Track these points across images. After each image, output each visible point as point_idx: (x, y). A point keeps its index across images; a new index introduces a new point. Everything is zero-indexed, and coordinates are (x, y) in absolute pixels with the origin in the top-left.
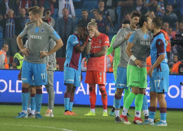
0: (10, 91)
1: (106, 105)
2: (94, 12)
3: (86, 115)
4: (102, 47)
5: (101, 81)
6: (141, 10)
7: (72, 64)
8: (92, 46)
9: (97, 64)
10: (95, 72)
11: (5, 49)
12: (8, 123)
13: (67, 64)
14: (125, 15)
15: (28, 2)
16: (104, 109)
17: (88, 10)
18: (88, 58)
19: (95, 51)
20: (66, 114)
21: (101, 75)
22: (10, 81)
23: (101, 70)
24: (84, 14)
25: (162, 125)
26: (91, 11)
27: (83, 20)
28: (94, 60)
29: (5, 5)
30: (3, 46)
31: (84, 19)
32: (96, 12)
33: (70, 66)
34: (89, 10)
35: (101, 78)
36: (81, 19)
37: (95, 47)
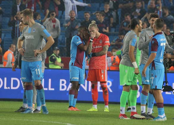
0: (5, 88)
1: (107, 101)
2: (96, 14)
3: (88, 110)
4: (102, 46)
5: (103, 79)
6: (140, 12)
7: (77, 63)
8: (93, 46)
9: (98, 63)
10: (97, 70)
11: (13, 49)
12: (15, 118)
13: (72, 63)
14: (125, 16)
15: (33, 5)
16: (106, 105)
17: (90, 12)
18: (90, 57)
19: (97, 51)
20: (70, 110)
21: (102, 73)
22: (5, 79)
23: (103, 68)
24: (87, 16)
25: (160, 120)
26: (94, 14)
27: (85, 21)
28: (96, 59)
29: (16, 7)
30: (10, 46)
31: (87, 20)
32: (98, 14)
33: (75, 65)
34: (92, 13)
35: (102, 76)
36: (84, 20)
37: (96, 47)
